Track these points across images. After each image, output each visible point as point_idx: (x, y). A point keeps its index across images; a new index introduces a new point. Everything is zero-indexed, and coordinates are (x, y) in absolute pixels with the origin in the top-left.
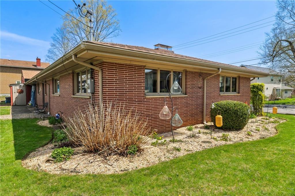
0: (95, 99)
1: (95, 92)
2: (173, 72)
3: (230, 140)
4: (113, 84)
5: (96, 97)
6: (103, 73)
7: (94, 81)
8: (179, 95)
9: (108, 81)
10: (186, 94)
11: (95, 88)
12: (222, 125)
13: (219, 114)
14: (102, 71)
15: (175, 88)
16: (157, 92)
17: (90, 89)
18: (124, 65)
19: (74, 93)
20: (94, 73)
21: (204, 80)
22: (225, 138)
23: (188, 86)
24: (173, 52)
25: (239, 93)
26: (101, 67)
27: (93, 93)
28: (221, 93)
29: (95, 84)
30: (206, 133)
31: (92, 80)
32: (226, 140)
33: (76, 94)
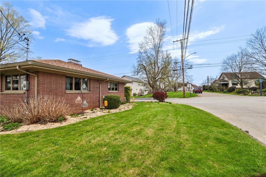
0: (29, 94)
1: (29, 89)
2: (83, 79)
3: (111, 112)
4: (45, 84)
5: (30, 93)
6: (38, 78)
7: (29, 82)
8: (86, 91)
9: (42, 83)
10: (90, 91)
11: (29, 87)
12: (107, 105)
13: (106, 100)
14: (38, 77)
15: (84, 88)
16: (73, 90)
17: (26, 87)
18: (52, 74)
19: (2, 91)
20: (29, 77)
21: (100, 83)
22: (109, 112)
23: (91, 87)
24: (81, 65)
25: (119, 91)
26: (37, 74)
27: (28, 90)
28: (109, 91)
29: (29, 84)
30: (100, 111)
31: (28, 82)
32: (109, 113)
33: (4, 91)
